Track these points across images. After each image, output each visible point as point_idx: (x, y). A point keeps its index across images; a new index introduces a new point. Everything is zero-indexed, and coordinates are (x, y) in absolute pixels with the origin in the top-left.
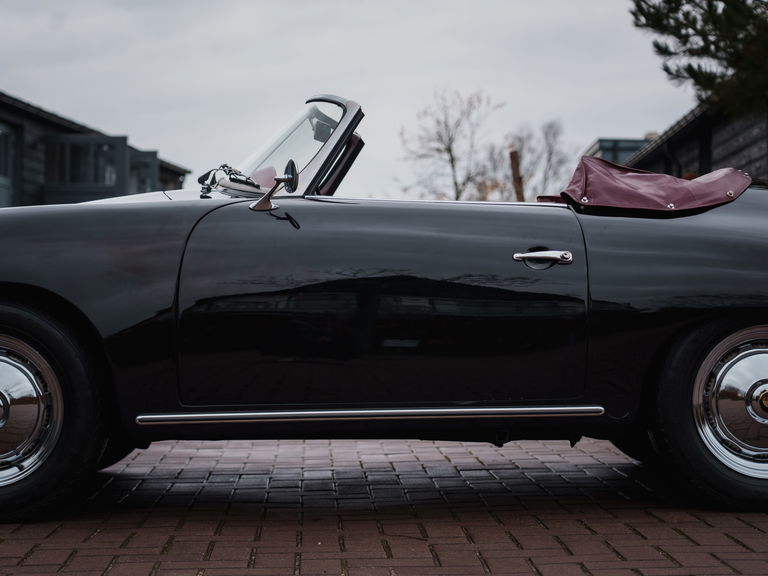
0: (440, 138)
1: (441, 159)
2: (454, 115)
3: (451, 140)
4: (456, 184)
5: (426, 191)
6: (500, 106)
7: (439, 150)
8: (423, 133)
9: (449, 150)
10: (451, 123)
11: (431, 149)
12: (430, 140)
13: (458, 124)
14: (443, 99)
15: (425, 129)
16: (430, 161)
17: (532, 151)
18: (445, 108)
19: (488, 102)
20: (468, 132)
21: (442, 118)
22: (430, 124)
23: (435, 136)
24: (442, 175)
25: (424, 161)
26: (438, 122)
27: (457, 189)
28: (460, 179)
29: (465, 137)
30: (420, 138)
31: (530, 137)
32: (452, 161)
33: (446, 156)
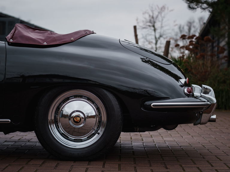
0: (150, 22)
1: (151, 29)
2: (156, 13)
3: (154, 22)
4: (156, 38)
5: (145, 41)
6: (172, 10)
7: (150, 26)
8: (144, 20)
9: (154, 26)
10: (155, 16)
11: (147, 25)
12: (147, 22)
13: (157, 17)
14: (152, 8)
15: (145, 18)
16: (147, 30)
17: (194, 27)
18: (152, 11)
19: (168, 9)
20: (160, 20)
21: (151, 14)
22: (147, 16)
23: (149, 21)
24: (151, 35)
25: (144, 30)
26: (150, 16)
27: (156, 40)
28: (157, 36)
29: (159, 21)
30: (143, 21)
31: (194, 22)
32: (155, 30)
33: (153, 28)
